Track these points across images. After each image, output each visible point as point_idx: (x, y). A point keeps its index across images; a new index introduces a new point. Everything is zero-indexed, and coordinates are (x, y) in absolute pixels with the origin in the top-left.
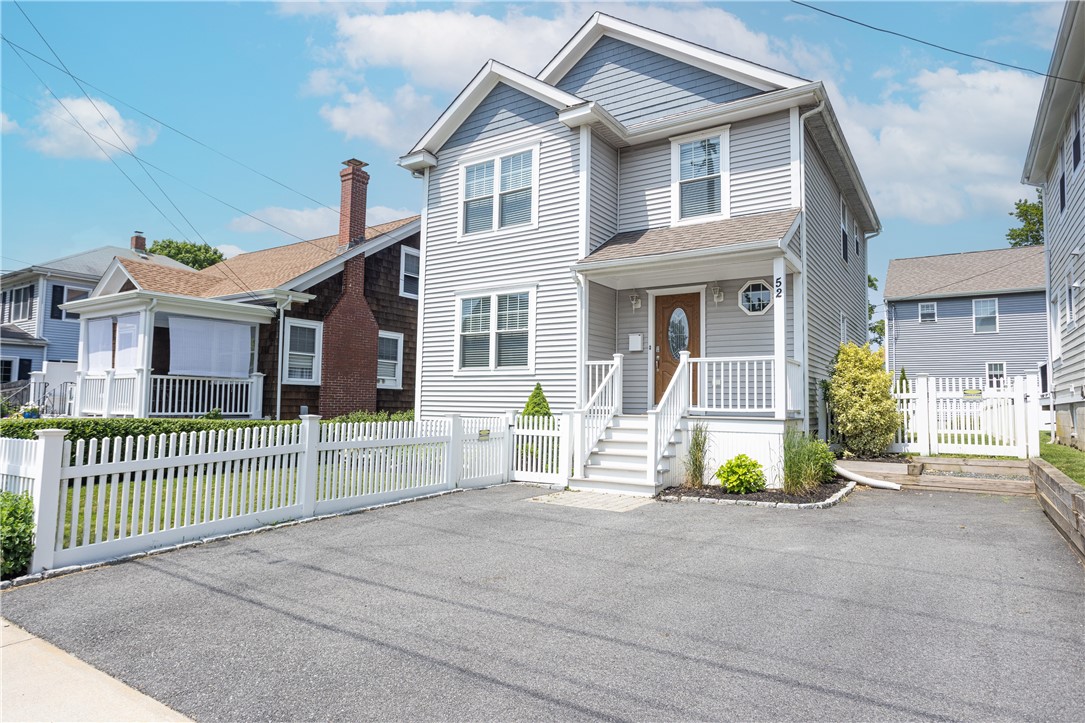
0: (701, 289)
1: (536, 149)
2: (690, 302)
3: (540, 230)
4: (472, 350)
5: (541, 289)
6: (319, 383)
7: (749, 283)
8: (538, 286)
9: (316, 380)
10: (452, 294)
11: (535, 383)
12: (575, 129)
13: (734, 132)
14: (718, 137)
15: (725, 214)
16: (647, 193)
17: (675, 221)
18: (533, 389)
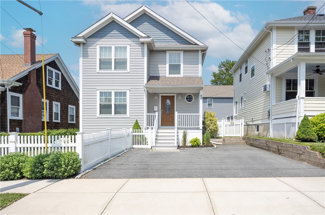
0: (175, 95)
1: (128, 47)
2: (172, 98)
3: (130, 73)
4: (105, 108)
5: (131, 91)
6: (22, 119)
7: (188, 94)
8: (130, 90)
9: (21, 117)
10: (96, 89)
11: (136, 120)
12: (143, 43)
13: (184, 53)
14: (180, 53)
15: (182, 75)
16: (159, 65)
17: (168, 75)
18: (135, 121)
